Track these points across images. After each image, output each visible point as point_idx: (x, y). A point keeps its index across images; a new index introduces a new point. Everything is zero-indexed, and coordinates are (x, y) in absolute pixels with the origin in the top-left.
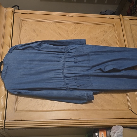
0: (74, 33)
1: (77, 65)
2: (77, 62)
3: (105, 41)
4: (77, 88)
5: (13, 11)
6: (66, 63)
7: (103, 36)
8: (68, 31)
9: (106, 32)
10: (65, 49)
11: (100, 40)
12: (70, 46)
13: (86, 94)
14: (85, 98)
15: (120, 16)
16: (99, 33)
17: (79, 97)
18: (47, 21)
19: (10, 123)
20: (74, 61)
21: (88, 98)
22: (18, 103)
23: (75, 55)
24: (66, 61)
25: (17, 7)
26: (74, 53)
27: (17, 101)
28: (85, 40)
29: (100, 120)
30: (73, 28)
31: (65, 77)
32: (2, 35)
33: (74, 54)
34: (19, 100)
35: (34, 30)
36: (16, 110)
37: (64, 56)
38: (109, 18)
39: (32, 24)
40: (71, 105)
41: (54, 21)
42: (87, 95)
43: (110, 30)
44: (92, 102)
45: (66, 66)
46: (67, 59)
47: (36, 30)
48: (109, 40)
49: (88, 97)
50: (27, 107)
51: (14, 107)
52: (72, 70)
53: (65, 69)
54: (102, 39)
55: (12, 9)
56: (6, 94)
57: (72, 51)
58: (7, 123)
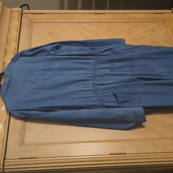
0: (107, 34)
1: (115, 73)
2: (113, 69)
3: (153, 42)
4: (117, 106)
5: (21, 11)
6: (97, 71)
7: (151, 36)
8: (99, 32)
9: (154, 31)
10: (95, 50)
11: (146, 41)
12: (102, 47)
13: (133, 111)
14: (132, 118)
15: (172, 10)
16: (144, 33)
17: (122, 117)
18: (68, 21)
19: (12, 162)
20: (109, 68)
21: (136, 118)
22: (26, 132)
23: (111, 59)
24: (97, 68)
25: (26, 6)
26: (109, 56)
27: (24, 129)
28: (123, 40)
29: (160, 155)
30: (105, 29)
31: (98, 90)
32: (4, 41)
33: (109, 58)
34: (28, 128)
35: (50, 33)
36: (22, 143)
37: (93, 61)
38: (157, 13)
39: (47, 27)
40: (109, 134)
41: (78, 21)
42: (135, 113)
43: (160, 29)
44: (144, 127)
45: (98, 74)
46: (98, 66)
47: (52, 33)
48: (160, 41)
49: (136, 116)
50: (40, 138)
51: (19, 138)
52: (107, 80)
53: (97, 79)
54: (149, 40)
55: (19, 9)
56: (7, 119)
57: (106, 53)
58: (7, 162)
